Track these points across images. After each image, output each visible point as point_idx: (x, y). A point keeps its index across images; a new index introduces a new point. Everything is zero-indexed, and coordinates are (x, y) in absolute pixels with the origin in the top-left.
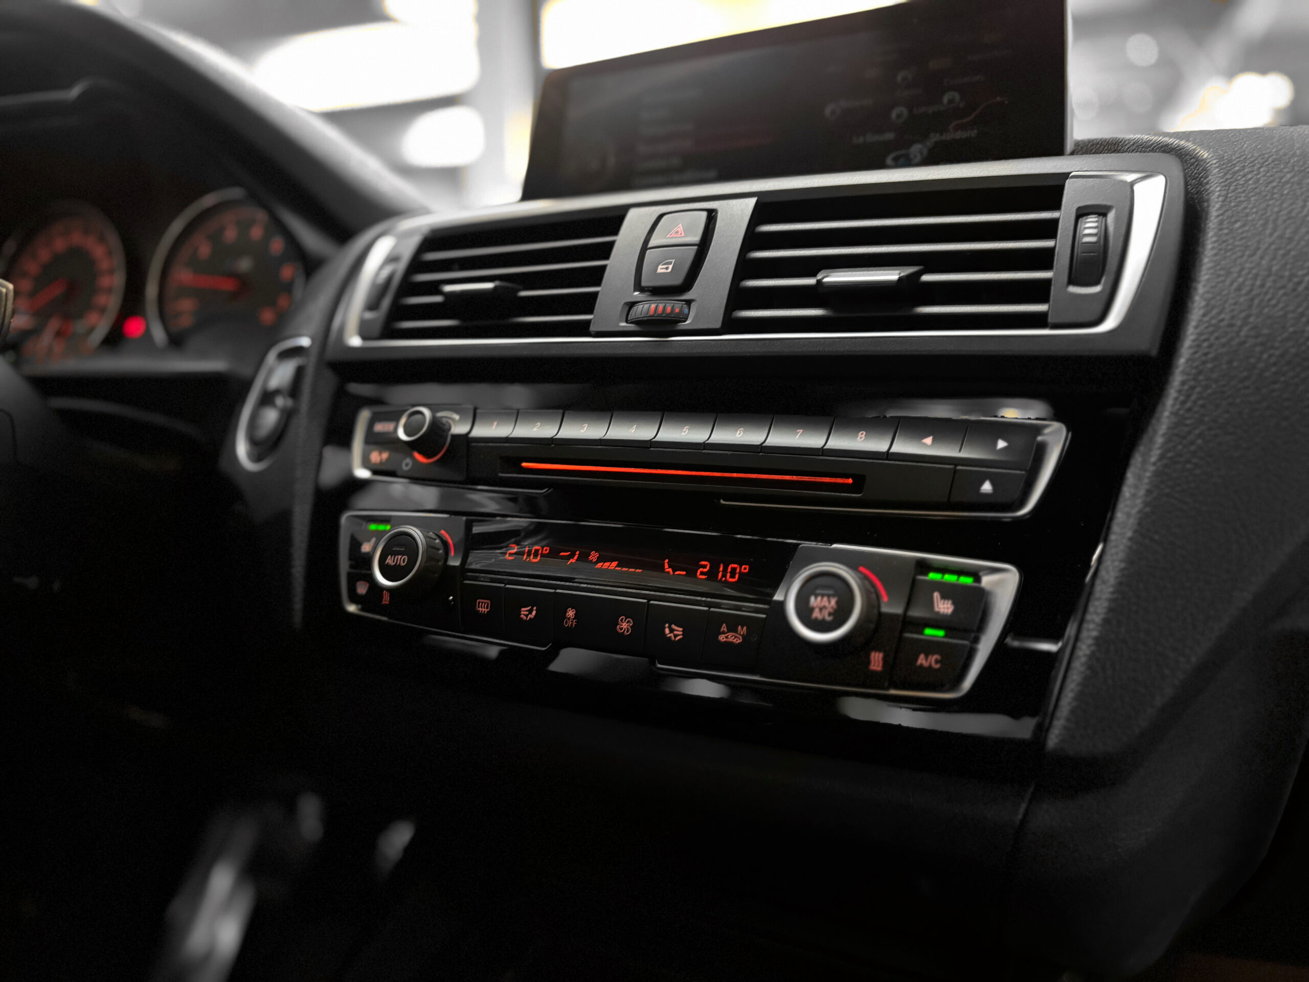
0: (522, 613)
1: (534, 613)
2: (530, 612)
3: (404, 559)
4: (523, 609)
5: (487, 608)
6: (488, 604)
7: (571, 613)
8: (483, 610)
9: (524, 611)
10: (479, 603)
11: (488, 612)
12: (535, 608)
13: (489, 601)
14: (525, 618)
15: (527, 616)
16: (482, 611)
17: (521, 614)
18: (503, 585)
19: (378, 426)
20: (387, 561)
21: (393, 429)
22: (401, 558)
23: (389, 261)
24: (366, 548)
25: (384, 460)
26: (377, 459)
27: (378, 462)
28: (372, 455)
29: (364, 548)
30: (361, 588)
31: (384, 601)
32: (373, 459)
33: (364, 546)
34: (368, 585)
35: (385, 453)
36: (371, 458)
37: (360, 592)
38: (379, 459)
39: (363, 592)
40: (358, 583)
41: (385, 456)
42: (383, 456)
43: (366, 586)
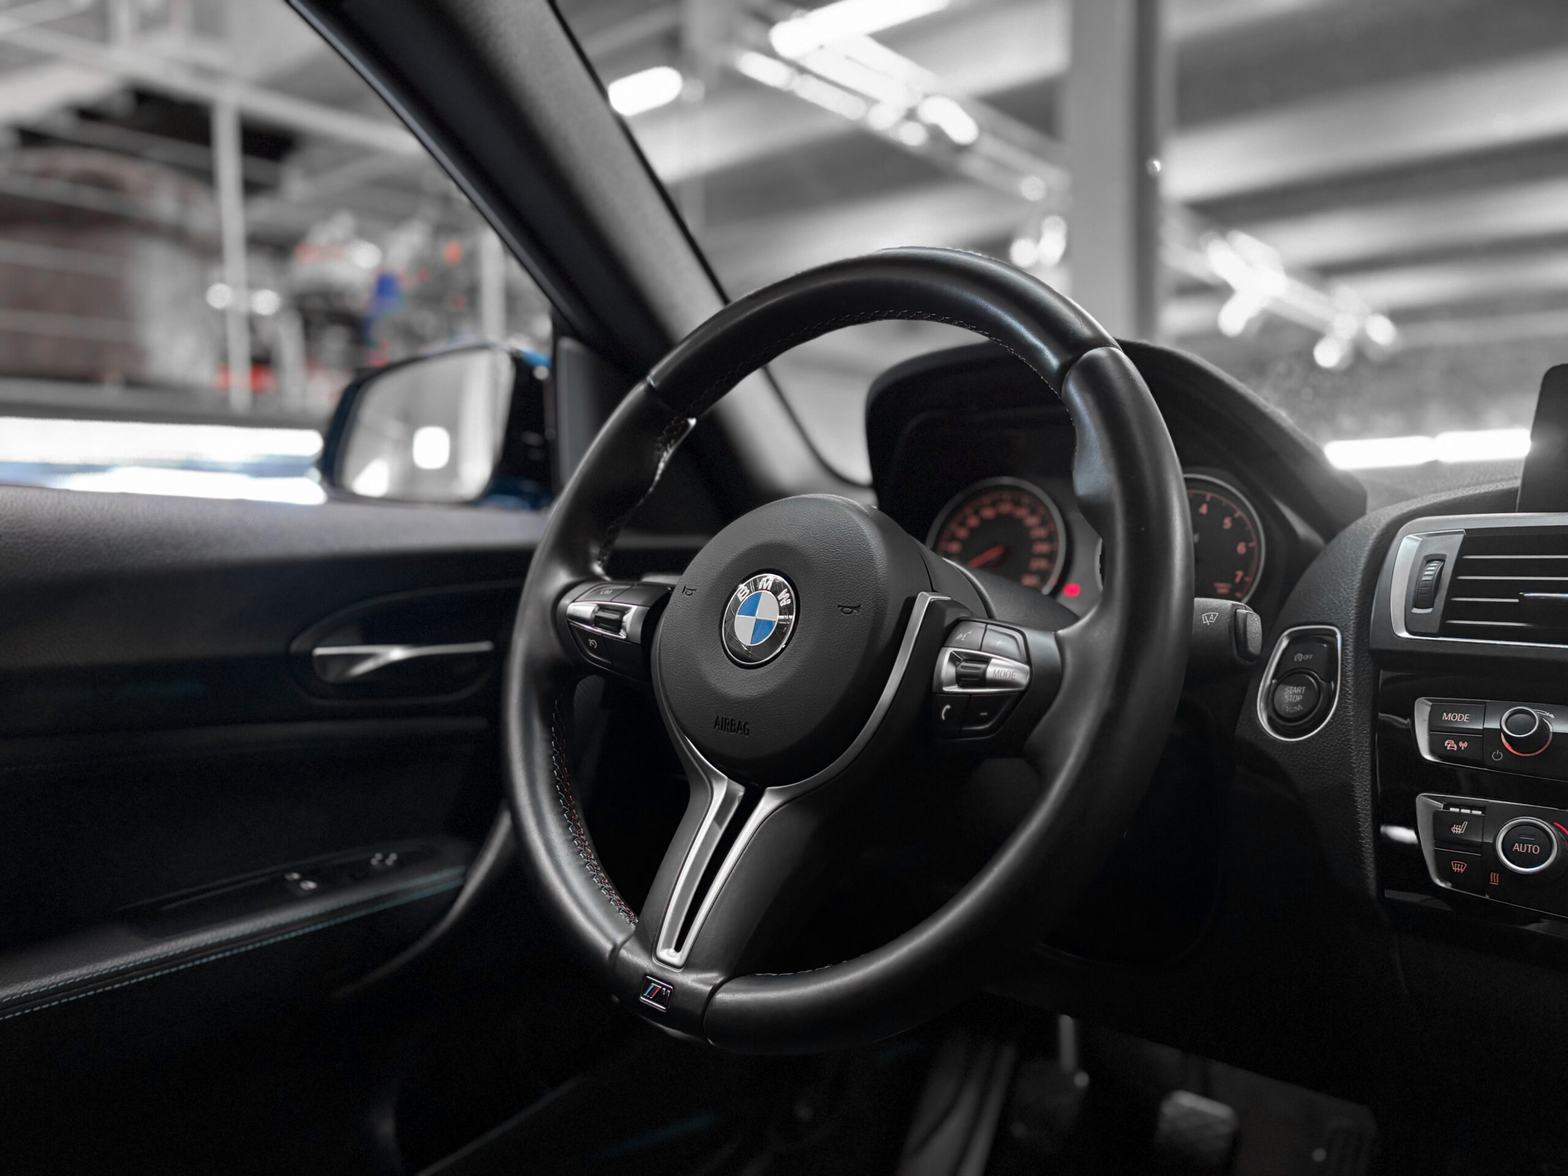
3: (1537, 848)
19: (1447, 715)
20: (1515, 848)
21: (1467, 719)
22: (1532, 847)
23: (1429, 560)
24: (1457, 830)
25: (1463, 748)
26: (1453, 747)
27: (1455, 749)
28: (1447, 742)
29: (1456, 830)
30: (1457, 867)
31: (1493, 882)
32: (1449, 746)
33: (1454, 828)
34: (1466, 865)
35: (1463, 742)
36: (1446, 745)
37: (1457, 870)
38: (1456, 746)
39: (1460, 871)
40: (1452, 862)
41: (1463, 745)
42: (1461, 744)
43: (1464, 865)
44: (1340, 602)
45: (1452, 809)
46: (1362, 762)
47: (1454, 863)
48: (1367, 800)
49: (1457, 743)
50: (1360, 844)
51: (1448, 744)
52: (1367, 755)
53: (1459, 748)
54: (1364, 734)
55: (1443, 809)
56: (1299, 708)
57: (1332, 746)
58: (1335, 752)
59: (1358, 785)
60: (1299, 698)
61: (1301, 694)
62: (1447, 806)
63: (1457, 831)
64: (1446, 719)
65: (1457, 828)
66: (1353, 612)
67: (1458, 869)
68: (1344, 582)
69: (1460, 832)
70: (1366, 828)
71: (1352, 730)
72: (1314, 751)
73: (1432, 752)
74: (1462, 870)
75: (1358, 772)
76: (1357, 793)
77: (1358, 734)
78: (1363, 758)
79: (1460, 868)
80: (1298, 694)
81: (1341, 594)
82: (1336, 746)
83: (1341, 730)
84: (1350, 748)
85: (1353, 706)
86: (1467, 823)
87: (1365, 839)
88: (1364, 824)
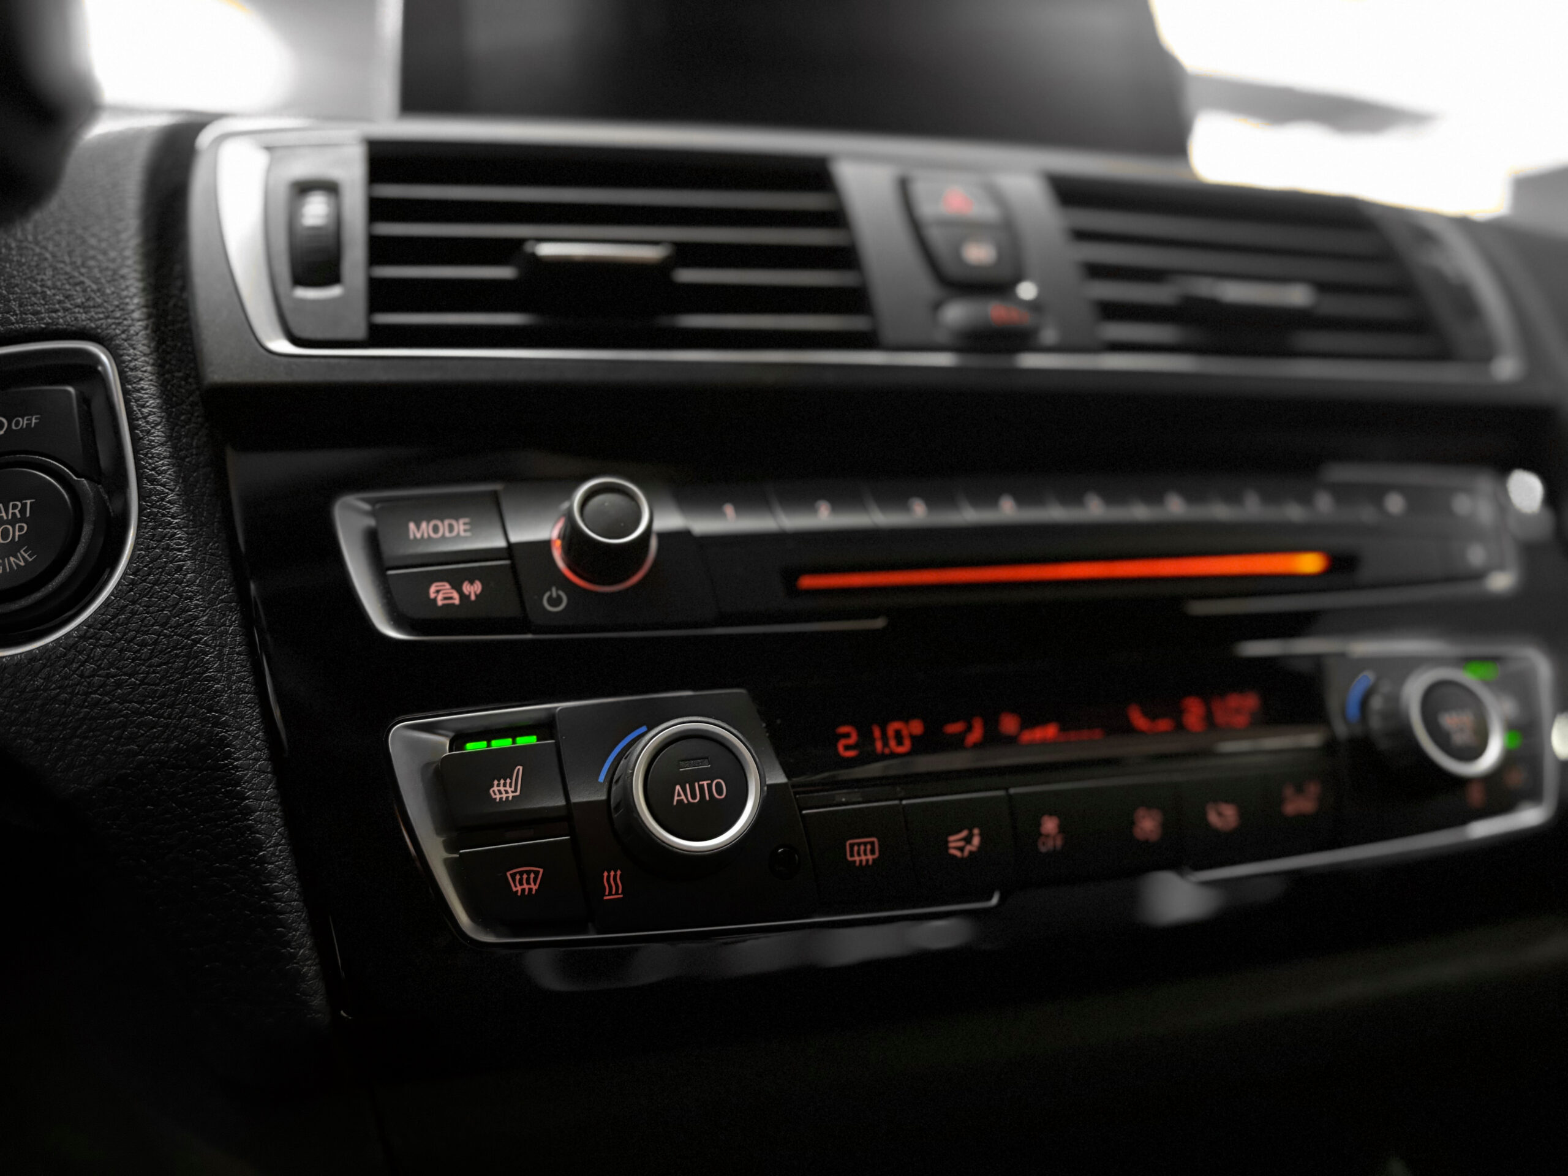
0: (951, 845)
1: (976, 841)
2: (968, 840)
3: (718, 785)
4: (951, 838)
5: (873, 852)
6: (872, 843)
7: (1050, 825)
8: (863, 858)
9: (955, 841)
10: (852, 846)
11: (874, 860)
12: (976, 831)
13: (874, 839)
14: (958, 853)
15: (961, 849)
16: (861, 861)
17: (947, 848)
18: (896, 802)
19: (418, 527)
20: (676, 798)
21: (465, 531)
22: (709, 786)
23: (303, 188)
24: (503, 791)
25: (473, 597)
26: (451, 598)
27: (457, 602)
28: (433, 589)
29: (500, 792)
30: (521, 883)
31: (610, 894)
32: (440, 597)
33: (495, 788)
34: (541, 871)
35: (472, 583)
36: (432, 596)
37: (523, 890)
38: (456, 595)
39: (530, 890)
40: (508, 874)
41: (472, 589)
42: (467, 588)
43: (537, 873)
44: (96, 281)
45: (471, 747)
46: (234, 673)
47: (513, 876)
48: (264, 772)
49: (457, 587)
50: (269, 893)
51: (438, 592)
52: (239, 653)
53: (464, 597)
54: (222, 601)
55: (451, 750)
56: (22, 559)
57: (143, 644)
58: (155, 660)
59: (236, 737)
60: (16, 533)
61: (23, 519)
62: (459, 739)
63: (504, 796)
64: (419, 536)
65: (502, 788)
66: (136, 300)
67: (526, 886)
68: (94, 235)
69: (511, 795)
70: (276, 845)
71: (195, 593)
72: (90, 667)
73: (398, 619)
74: (534, 887)
75: (230, 700)
76: (238, 759)
77: (211, 603)
78: (233, 665)
79: (528, 883)
80: (13, 521)
81: (92, 263)
82: (156, 643)
83: (165, 598)
84: (196, 642)
85: (186, 533)
86: (521, 768)
87: (277, 877)
88: (269, 836)
